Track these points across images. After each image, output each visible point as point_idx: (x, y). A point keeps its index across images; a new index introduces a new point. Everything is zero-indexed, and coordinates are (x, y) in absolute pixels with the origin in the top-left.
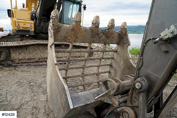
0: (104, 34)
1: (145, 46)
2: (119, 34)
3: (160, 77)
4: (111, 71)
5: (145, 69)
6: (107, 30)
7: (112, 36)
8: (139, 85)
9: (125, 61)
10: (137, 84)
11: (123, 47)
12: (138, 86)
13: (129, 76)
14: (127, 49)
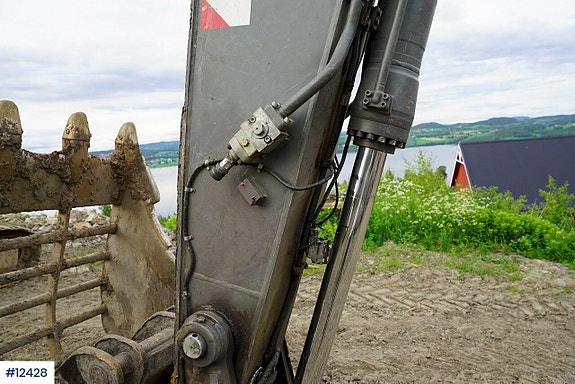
0: (51, 173)
1: (189, 193)
2: (115, 167)
3: (261, 294)
4: (109, 307)
5: (206, 278)
6: (61, 156)
7: (87, 177)
8: (195, 343)
9: (151, 259)
10: (190, 340)
11: (135, 211)
12: (192, 347)
13: (165, 313)
14: (151, 217)
